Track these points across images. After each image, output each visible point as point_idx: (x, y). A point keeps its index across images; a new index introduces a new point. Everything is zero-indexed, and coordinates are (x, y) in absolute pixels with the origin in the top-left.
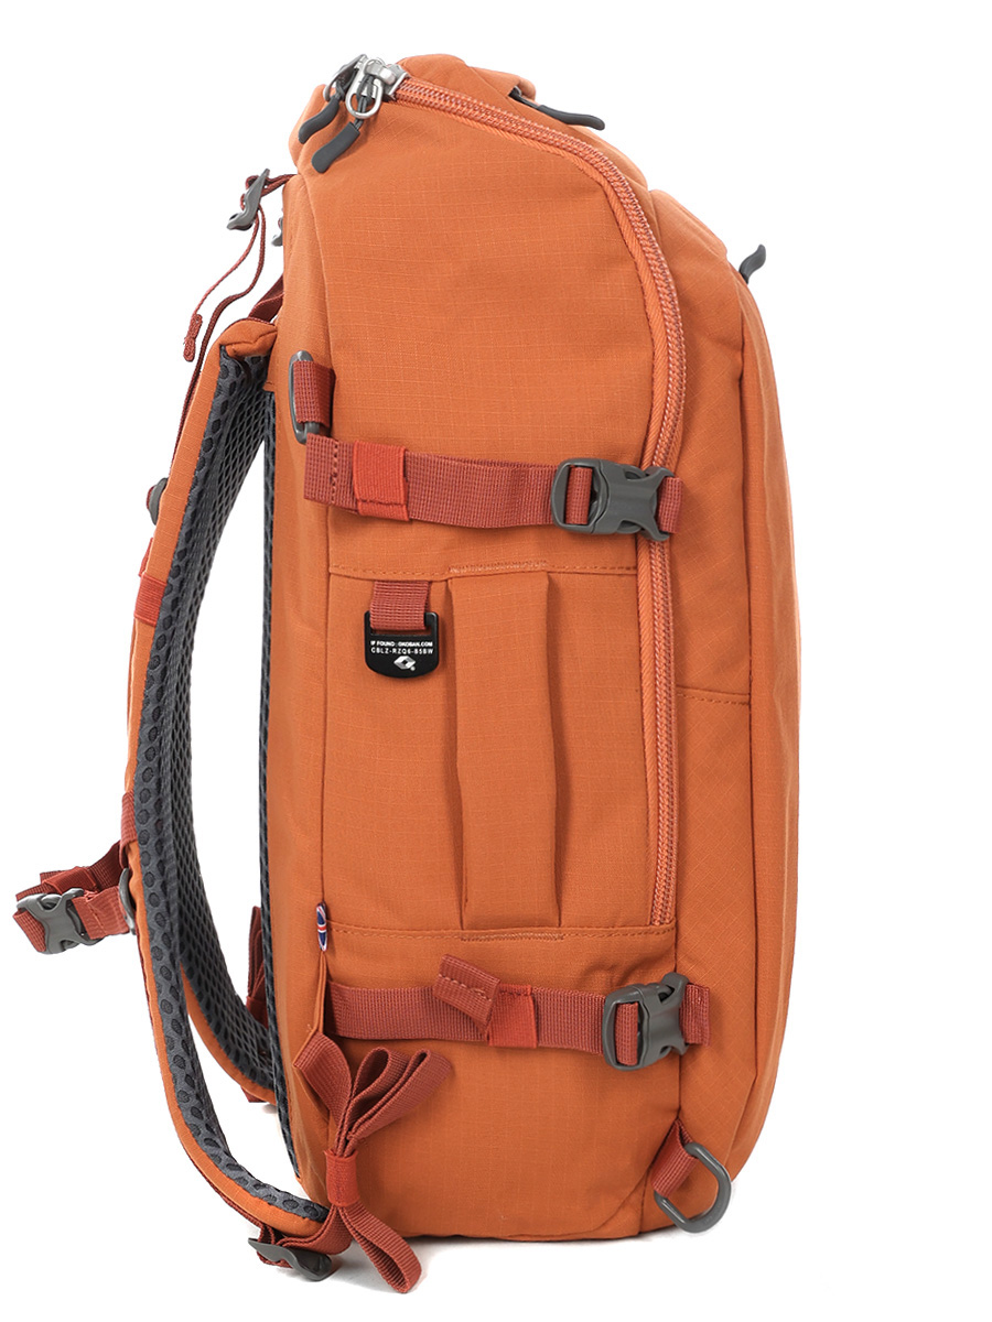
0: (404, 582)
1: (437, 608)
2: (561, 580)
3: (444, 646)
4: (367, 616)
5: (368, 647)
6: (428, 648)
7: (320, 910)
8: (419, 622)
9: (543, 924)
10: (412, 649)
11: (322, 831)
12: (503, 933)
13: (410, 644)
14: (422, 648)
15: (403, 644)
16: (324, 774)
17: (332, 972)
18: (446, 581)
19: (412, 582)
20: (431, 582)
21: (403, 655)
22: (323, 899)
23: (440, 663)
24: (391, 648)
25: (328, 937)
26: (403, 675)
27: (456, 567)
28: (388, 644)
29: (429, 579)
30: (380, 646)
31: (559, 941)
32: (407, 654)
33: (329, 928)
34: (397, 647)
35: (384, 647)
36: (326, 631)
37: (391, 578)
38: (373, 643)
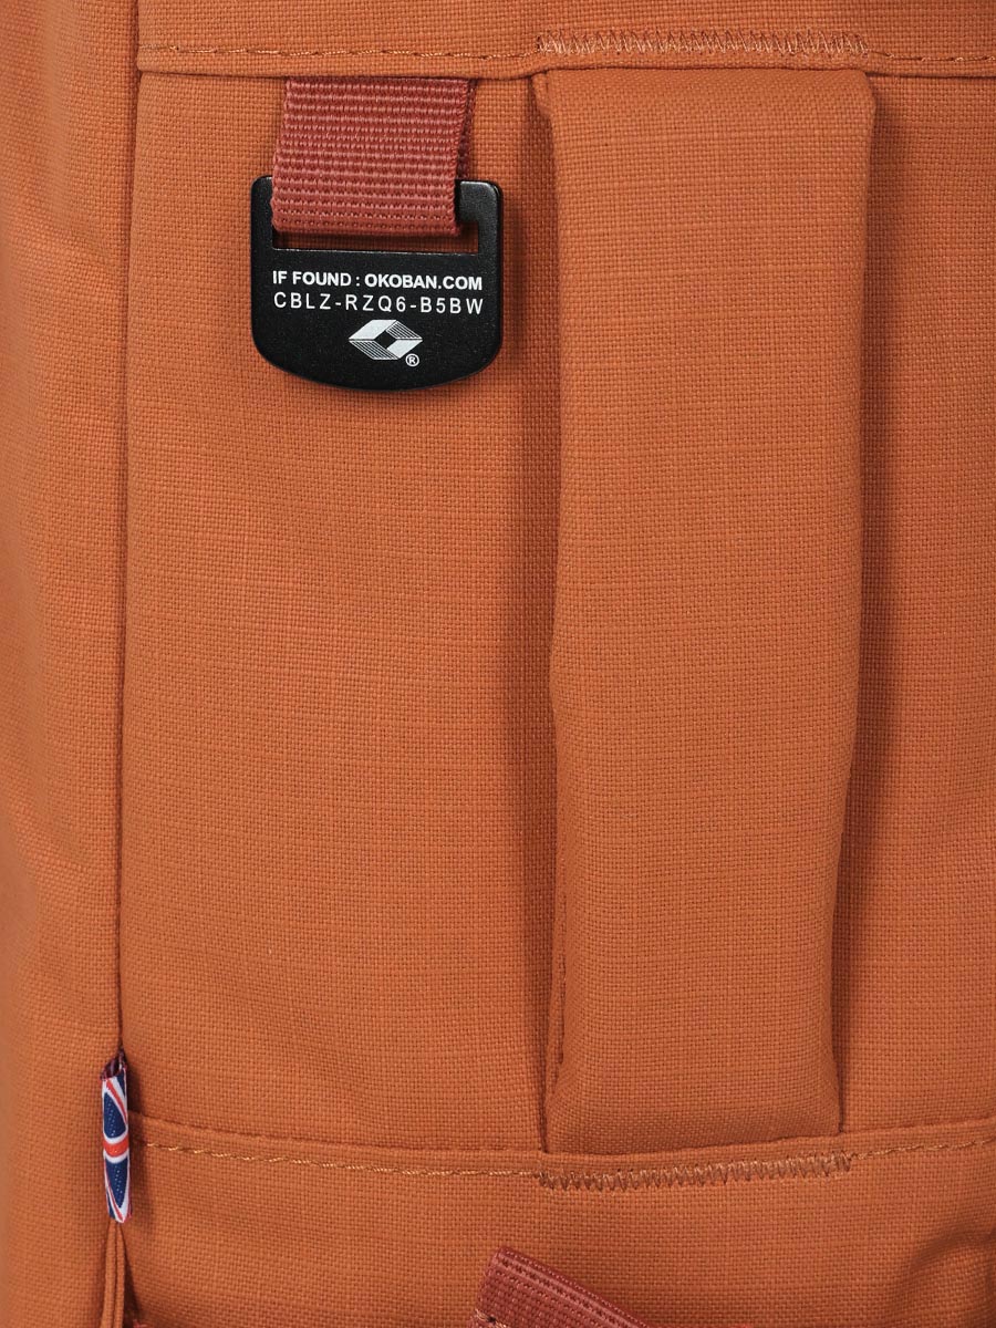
0: (384, 80)
1: (497, 165)
2: (910, 99)
3: (520, 292)
4: (260, 193)
5: (261, 289)
6: (465, 295)
7: (113, 1089)
8: (437, 211)
9: (791, 1129)
10: (413, 295)
11: (119, 843)
12: (668, 1165)
13: (406, 281)
14: (447, 294)
15: (381, 280)
16: (122, 680)
17: (141, 1287)
18: (528, 78)
19: (412, 79)
20: (475, 82)
21: (379, 315)
22: (121, 1049)
23: (507, 343)
24: (337, 293)
25: (131, 1175)
26: (382, 379)
27: (561, 37)
28: (331, 279)
29: (469, 69)
30: (301, 287)
31: (838, 1176)
32: (393, 315)
33: (136, 1143)
34: (360, 291)
35: (315, 292)
36: (126, 255)
37: (340, 69)
38: (279, 276)
